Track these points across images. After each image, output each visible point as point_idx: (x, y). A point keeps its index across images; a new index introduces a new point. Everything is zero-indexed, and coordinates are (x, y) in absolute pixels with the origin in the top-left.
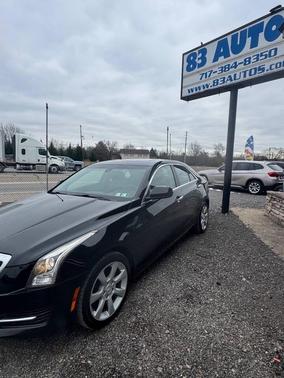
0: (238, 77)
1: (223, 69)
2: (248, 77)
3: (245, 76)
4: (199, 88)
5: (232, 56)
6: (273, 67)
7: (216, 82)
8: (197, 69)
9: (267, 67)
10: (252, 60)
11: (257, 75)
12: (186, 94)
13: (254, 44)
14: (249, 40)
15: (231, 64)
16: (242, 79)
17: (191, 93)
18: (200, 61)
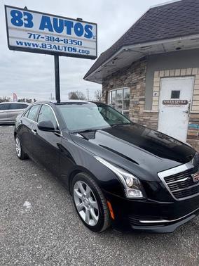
0: (61, 48)
1: (49, 39)
2: (67, 51)
3: (65, 50)
4: (29, 44)
5: (55, 32)
6: (81, 51)
7: (44, 45)
8: (23, 27)
9: (77, 50)
10: (69, 42)
11: (72, 52)
13: (69, 32)
14: (65, 28)
15: (55, 37)
16: (63, 51)
17: (20, 46)
18: (27, 22)
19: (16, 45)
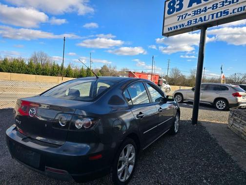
0: (207, 18)
1: (196, 13)
2: (215, 19)
3: (213, 18)
4: (177, 27)
6: (236, 11)
7: (190, 22)
8: (175, 13)
9: (230, 11)
10: (219, 6)
11: (222, 17)
12: (166, 31)
15: (202, 8)
16: (210, 20)
17: (170, 31)
18: (178, 7)
19: (167, 31)
